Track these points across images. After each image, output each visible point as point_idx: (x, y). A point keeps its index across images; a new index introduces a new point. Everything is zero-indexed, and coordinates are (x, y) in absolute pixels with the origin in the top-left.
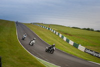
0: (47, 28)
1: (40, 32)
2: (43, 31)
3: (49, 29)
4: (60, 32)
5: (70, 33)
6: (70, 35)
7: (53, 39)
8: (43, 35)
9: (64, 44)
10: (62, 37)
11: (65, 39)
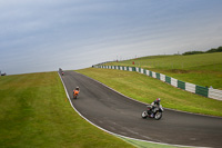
0: (131, 69)
1: (117, 79)
2: (122, 76)
3: (134, 69)
4: (159, 70)
5: (183, 68)
6: (183, 71)
7: (148, 90)
8: (124, 86)
9: (174, 95)
10: (168, 80)
11: (174, 82)
